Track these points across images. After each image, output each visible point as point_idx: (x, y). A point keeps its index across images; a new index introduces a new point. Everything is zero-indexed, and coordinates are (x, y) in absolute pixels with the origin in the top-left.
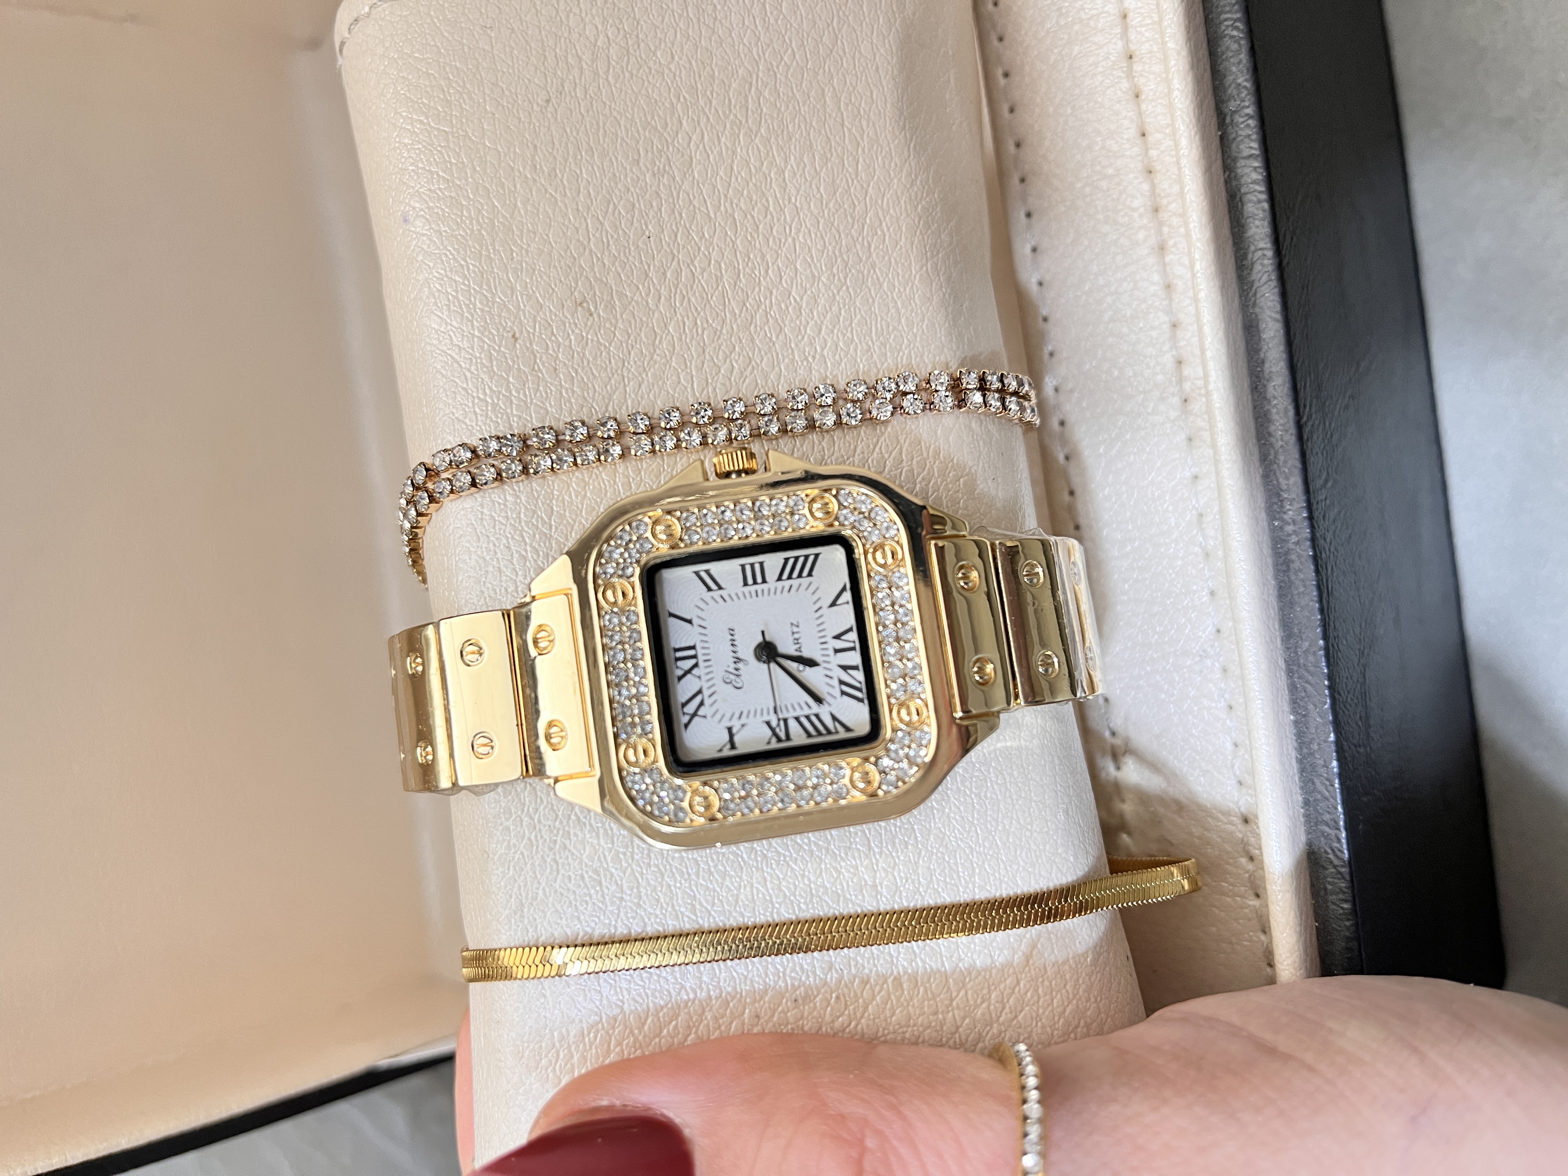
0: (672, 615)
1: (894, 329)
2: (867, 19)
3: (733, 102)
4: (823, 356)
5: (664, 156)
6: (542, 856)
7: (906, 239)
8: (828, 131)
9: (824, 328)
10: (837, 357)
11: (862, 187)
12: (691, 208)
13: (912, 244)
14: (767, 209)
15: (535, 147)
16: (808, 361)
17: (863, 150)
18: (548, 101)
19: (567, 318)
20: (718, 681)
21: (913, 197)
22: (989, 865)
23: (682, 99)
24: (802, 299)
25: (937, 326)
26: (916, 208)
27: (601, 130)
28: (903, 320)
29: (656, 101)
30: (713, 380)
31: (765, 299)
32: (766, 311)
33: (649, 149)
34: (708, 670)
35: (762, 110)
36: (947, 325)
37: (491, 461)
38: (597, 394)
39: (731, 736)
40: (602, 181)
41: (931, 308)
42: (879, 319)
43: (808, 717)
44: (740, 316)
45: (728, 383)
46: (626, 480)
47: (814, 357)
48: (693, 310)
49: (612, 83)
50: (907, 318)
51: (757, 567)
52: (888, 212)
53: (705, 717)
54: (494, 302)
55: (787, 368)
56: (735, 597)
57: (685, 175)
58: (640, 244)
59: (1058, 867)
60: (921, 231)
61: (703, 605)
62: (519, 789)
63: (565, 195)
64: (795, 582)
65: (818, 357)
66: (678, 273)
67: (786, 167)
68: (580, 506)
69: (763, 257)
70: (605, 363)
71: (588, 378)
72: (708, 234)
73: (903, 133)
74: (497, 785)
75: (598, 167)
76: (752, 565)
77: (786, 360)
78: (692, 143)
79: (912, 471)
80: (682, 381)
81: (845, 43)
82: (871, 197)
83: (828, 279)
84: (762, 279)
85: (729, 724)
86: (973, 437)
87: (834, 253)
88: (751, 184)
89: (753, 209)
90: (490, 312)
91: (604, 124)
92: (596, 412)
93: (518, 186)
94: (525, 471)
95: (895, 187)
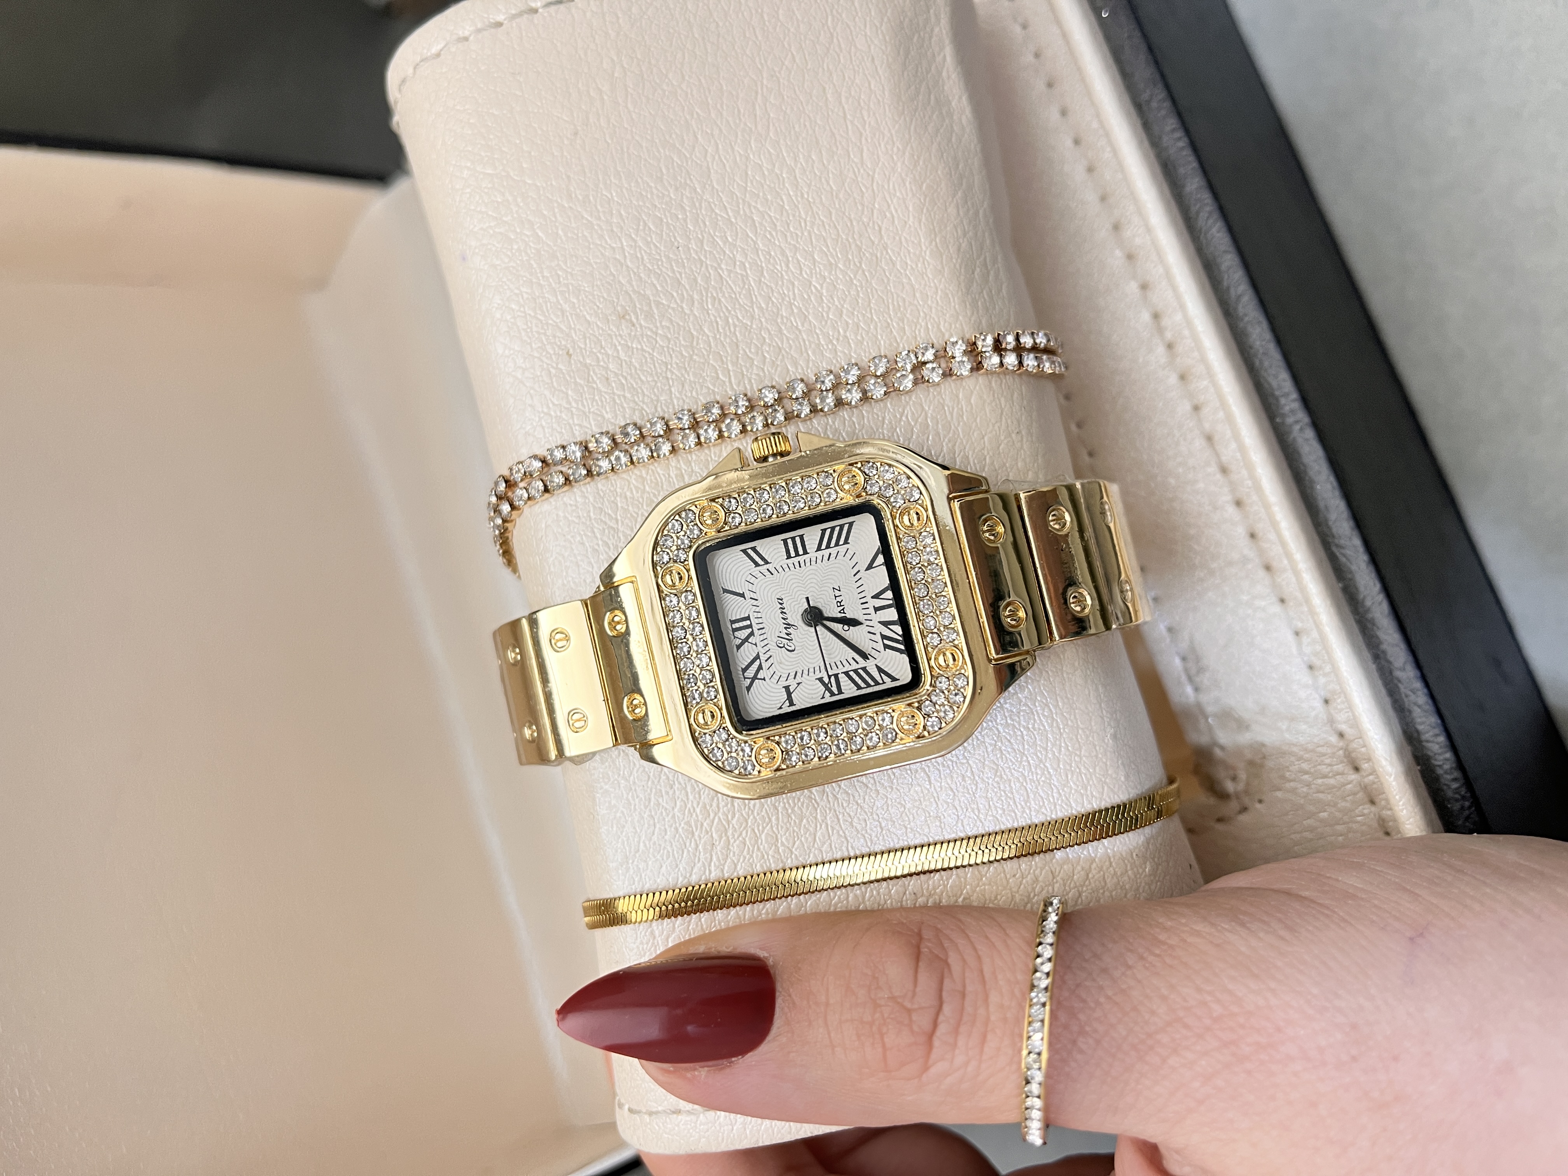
0: (726, 591)
1: (910, 302)
2: (860, 14)
3: (742, 111)
4: (846, 337)
5: (684, 171)
6: (640, 814)
7: (914, 217)
8: (832, 127)
9: (845, 311)
10: (859, 338)
11: (869, 175)
12: (714, 216)
13: (920, 223)
14: (783, 207)
15: (568, 177)
16: (833, 344)
17: (866, 139)
18: (576, 134)
19: (612, 330)
20: (772, 646)
21: (917, 178)
22: (1044, 791)
23: (695, 116)
24: (822, 287)
25: (950, 296)
26: (921, 188)
27: (626, 155)
28: (918, 295)
29: (672, 120)
30: (747, 371)
31: (789, 290)
32: (790, 302)
33: (670, 166)
34: (762, 638)
35: (769, 115)
36: (960, 293)
37: (560, 468)
38: (646, 398)
39: (789, 694)
40: (631, 201)
41: (943, 280)
42: (895, 296)
43: (856, 671)
44: (767, 309)
45: (761, 374)
46: (679, 472)
47: (838, 340)
48: (724, 310)
49: (632, 109)
50: (921, 292)
51: (798, 540)
52: (895, 195)
53: (764, 679)
54: (547, 324)
55: (814, 353)
56: (780, 570)
57: (705, 187)
58: (671, 256)
59: (1109, 787)
60: (927, 209)
61: (753, 580)
62: (614, 756)
63: (599, 219)
64: (834, 551)
65: (841, 339)
66: (707, 279)
67: (796, 166)
68: (641, 500)
69: (783, 253)
70: (650, 368)
71: (637, 384)
72: (731, 236)
73: (902, 118)
74: (594, 754)
75: (627, 189)
76: (793, 539)
77: (813, 346)
78: (709, 155)
79: (938, 434)
80: (721, 376)
81: (841, 40)
82: (878, 183)
83: (844, 265)
84: (784, 273)
85: (786, 684)
86: (994, 396)
87: (847, 240)
88: (765, 187)
89: (770, 209)
90: (545, 334)
91: (628, 148)
92: (647, 414)
93: (558, 215)
94: (589, 473)
95: (899, 170)
